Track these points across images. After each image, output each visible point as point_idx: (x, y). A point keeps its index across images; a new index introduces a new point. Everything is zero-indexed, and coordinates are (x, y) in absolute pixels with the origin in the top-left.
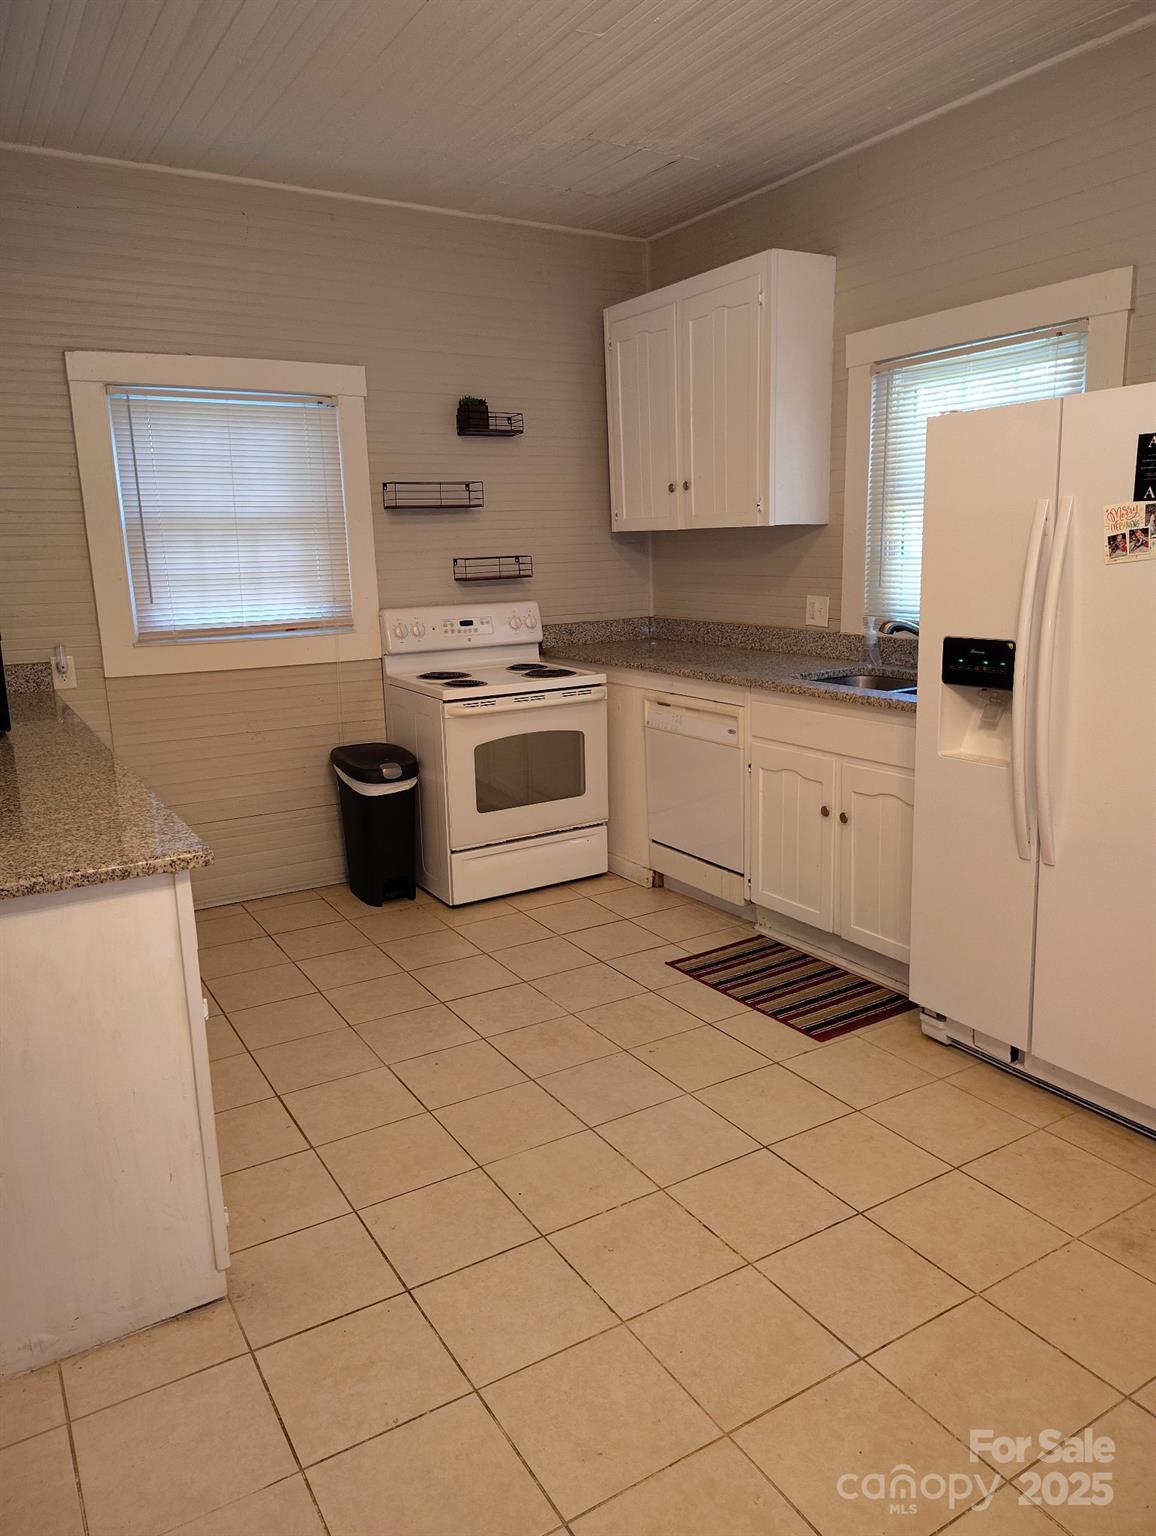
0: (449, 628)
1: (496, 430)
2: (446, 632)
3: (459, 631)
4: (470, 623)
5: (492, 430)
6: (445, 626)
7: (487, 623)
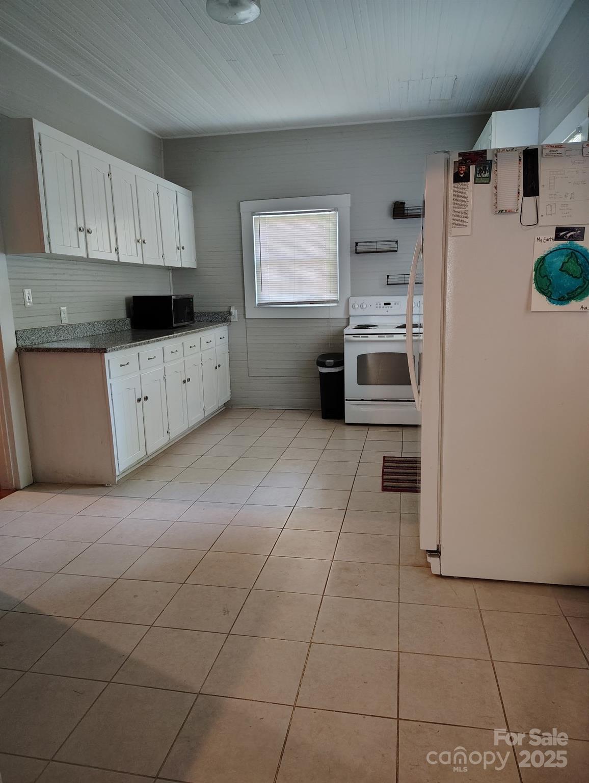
0: (378, 306)
1: (408, 216)
2: (377, 307)
3: (383, 307)
4: (389, 304)
5: (406, 216)
6: (377, 305)
7: (398, 304)
